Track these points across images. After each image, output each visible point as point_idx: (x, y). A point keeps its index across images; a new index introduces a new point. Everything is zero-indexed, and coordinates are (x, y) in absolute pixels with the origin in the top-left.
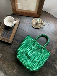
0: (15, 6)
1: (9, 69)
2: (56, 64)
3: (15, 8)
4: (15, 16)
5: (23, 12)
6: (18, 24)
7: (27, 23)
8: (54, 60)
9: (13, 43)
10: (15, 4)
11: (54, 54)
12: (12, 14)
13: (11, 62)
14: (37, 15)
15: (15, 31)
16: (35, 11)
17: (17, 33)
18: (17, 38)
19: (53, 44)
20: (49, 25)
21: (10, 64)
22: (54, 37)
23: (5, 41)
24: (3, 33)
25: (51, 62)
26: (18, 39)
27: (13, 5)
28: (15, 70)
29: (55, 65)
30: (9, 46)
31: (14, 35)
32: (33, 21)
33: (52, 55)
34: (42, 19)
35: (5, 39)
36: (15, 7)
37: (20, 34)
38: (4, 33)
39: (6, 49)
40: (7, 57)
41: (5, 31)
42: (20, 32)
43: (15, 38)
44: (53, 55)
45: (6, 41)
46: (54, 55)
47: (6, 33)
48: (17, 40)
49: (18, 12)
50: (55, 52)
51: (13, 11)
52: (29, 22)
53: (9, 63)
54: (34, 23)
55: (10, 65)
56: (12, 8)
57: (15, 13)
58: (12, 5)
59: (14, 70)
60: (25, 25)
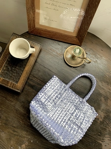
0: (34, 18)
1: (12, 142)
2: (103, 139)
3: (34, 23)
4: (33, 37)
5: (49, 32)
6: (36, 55)
7: (54, 53)
8: (101, 133)
9: (24, 92)
10: (34, 15)
11: (101, 120)
12: (27, 32)
13: (16, 130)
14: (75, 39)
15: (30, 69)
16: (72, 31)
17: (34, 73)
18: (31, 83)
19: (101, 100)
20: (96, 61)
21: (15, 133)
22: (104, 87)
23: (8, 87)
24: (4, 70)
25: (95, 136)
26: (34, 84)
27: (30, 15)
28: (24, 146)
29: (101, 142)
30: (16, 97)
31: (27, 76)
32: (67, 51)
33: (97, 122)
34: (85, 49)
35: (8, 82)
36: (34, 21)
37: (40, 74)
38: (8, 70)
39: (10, 102)
40: (10, 120)
41: (10, 66)
42: (39, 71)
43: (29, 81)
44: (99, 122)
45: (10, 86)
46: (102, 123)
47: (11, 70)
48: (32, 87)
49: (38, 29)
50: (103, 117)
51: (29, 26)
52: (59, 52)
53: (12, 132)
54: (69, 56)
55: (15, 135)
56: (28, 21)
57: (32, 32)
58: (28, 16)
59: (20, 145)
60: (50, 56)
